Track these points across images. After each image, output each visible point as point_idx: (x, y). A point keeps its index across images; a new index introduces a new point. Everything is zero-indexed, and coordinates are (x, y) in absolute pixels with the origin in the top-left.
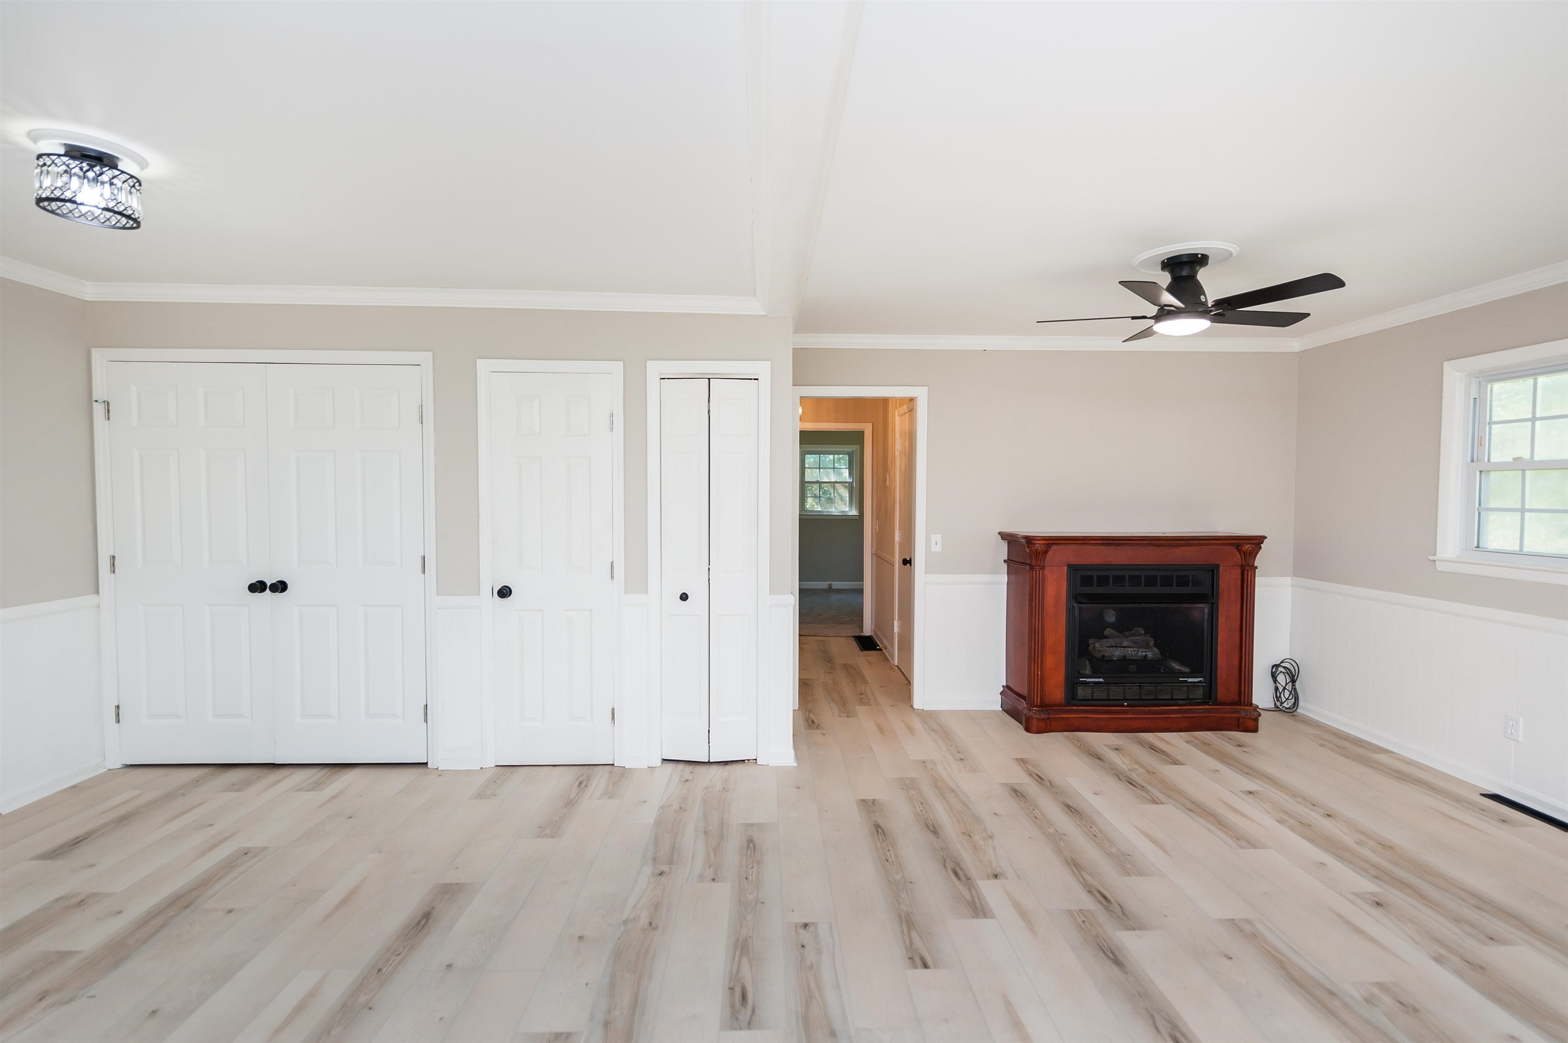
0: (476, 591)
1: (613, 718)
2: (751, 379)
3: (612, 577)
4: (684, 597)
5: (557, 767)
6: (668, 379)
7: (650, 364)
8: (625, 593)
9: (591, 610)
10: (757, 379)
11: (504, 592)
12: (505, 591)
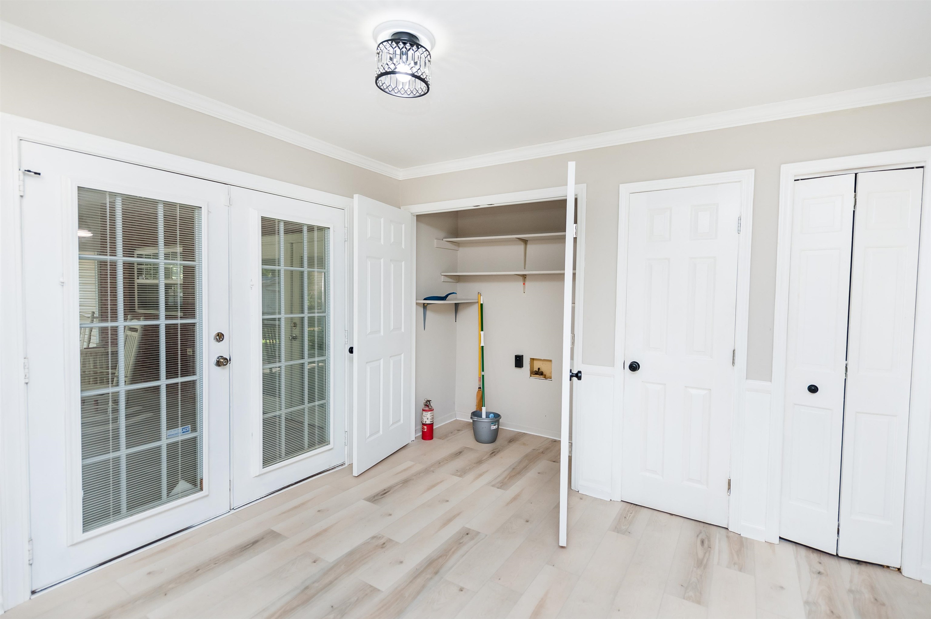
0: (612, 364)
1: (729, 488)
2: (913, 168)
3: (733, 363)
4: (813, 389)
5: (674, 516)
6: (801, 180)
7: (784, 167)
8: (746, 379)
9: (710, 389)
10: (922, 167)
11: (634, 367)
12: (634, 365)
